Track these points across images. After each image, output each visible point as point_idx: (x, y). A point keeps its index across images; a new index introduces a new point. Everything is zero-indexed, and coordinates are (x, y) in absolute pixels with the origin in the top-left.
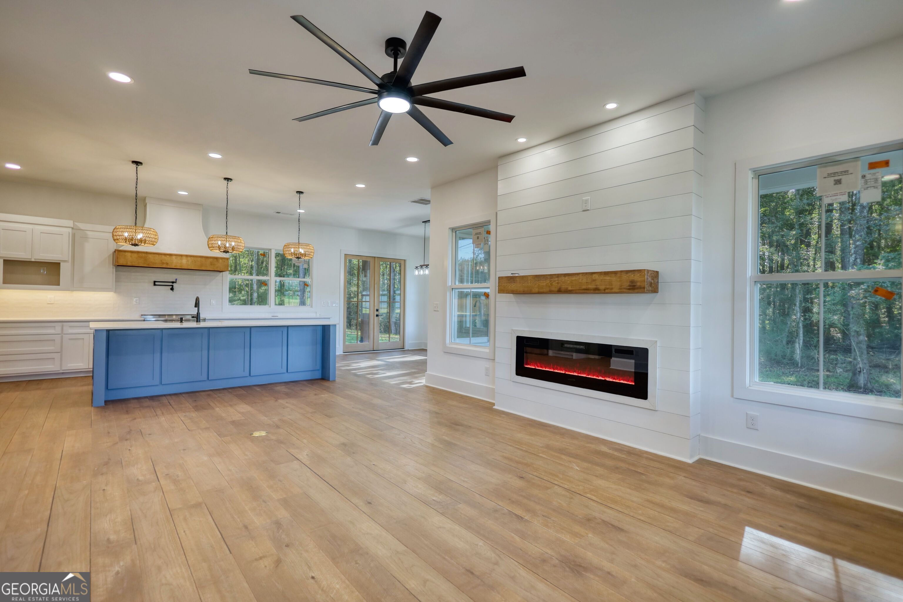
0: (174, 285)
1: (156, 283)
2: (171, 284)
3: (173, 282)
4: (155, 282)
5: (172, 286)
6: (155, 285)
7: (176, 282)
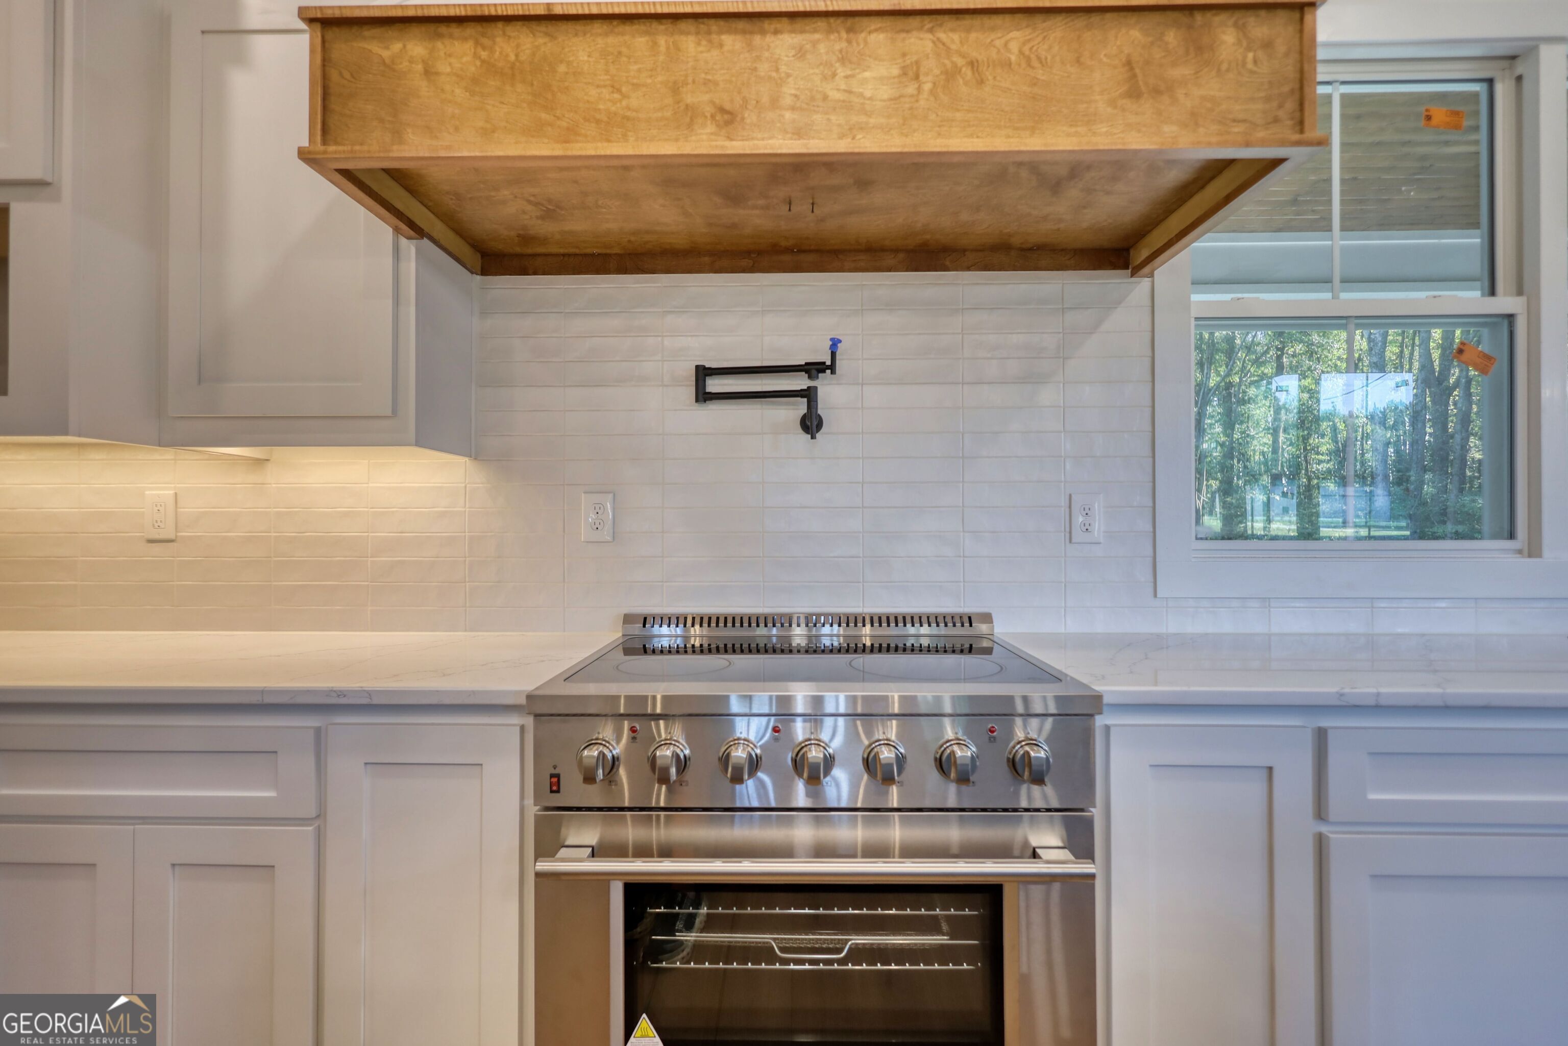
0: (826, 387)
1: (714, 385)
2: (800, 382)
3: (814, 369)
4: (703, 373)
5: (809, 394)
6: (703, 396)
7: (832, 368)
